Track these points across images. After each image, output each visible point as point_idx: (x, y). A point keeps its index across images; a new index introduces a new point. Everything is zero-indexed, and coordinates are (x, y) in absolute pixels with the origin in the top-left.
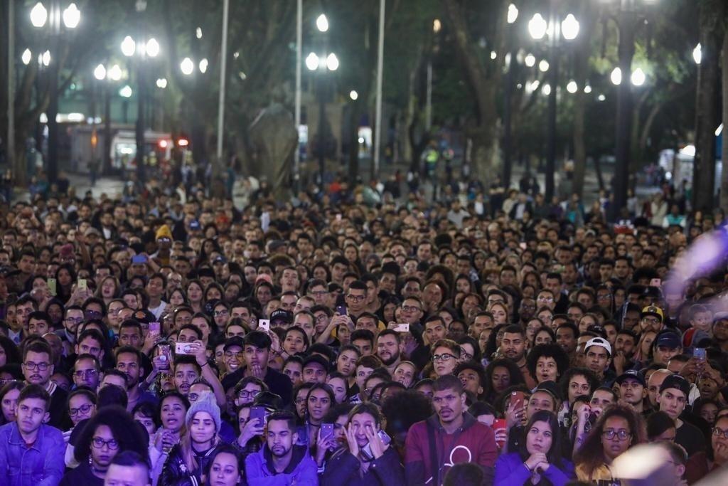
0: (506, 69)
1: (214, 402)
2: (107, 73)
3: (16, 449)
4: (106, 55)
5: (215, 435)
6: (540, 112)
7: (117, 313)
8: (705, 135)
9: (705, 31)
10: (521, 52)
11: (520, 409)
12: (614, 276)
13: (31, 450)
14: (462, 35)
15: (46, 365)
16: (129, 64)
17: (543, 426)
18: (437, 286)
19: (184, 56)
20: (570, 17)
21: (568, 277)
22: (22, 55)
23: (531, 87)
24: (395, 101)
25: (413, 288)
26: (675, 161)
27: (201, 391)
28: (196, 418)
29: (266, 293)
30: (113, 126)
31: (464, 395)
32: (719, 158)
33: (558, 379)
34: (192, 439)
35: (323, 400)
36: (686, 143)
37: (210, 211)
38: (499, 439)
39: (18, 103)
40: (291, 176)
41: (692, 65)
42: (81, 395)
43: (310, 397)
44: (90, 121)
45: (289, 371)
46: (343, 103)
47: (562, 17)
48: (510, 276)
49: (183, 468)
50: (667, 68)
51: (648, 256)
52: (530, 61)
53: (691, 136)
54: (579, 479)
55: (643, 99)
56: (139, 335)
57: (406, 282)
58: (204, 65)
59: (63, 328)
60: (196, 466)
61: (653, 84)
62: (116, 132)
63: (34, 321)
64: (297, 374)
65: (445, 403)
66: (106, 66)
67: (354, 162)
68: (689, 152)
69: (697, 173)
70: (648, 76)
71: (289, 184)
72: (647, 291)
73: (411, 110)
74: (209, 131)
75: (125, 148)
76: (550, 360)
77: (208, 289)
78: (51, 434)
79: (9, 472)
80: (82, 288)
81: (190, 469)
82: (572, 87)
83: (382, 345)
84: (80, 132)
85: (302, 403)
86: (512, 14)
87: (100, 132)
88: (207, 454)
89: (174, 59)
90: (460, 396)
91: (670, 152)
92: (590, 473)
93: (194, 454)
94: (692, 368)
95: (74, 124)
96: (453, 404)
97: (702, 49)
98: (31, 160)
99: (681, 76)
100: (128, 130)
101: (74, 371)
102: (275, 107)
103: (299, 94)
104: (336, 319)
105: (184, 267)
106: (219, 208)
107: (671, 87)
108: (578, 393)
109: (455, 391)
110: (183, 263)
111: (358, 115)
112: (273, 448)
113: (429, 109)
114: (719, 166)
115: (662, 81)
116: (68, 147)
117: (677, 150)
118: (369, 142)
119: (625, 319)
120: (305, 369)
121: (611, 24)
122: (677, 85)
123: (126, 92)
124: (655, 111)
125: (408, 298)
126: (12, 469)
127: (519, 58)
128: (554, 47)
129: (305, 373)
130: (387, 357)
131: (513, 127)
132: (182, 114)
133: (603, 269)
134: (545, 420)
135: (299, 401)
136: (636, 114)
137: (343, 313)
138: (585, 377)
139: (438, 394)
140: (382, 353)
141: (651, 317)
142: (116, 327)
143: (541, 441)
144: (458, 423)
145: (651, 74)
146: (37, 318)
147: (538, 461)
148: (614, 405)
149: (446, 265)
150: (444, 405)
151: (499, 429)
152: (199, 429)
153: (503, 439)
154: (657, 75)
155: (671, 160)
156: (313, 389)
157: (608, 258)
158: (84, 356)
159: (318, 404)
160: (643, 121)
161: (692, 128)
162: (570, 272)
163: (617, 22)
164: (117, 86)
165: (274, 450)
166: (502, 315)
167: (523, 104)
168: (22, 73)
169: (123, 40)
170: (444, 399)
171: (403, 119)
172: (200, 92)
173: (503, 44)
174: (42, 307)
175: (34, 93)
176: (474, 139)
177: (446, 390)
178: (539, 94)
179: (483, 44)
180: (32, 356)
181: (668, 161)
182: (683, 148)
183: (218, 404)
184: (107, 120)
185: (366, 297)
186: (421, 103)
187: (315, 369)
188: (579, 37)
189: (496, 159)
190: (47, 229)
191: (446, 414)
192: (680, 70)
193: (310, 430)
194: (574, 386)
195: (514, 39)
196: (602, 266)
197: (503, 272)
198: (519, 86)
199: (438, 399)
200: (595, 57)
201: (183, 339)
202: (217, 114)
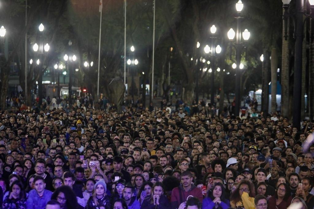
0: (196, 64)
1: (104, 182)
2: (59, 67)
3: (36, 198)
4: (58, 61)
5: (104, 193)
6: (208, 79)
7: (67, 151)
8: (265, 86)
9: (265, 50)
10: (201, 58)
11: (212, 184)
12: (237, 135)
13: (42, 198)
14: (181, 52)
15: (43, 168)
16: (66, 63)
17: (218, 187)
18: (178, 140)
19: (85, 61)
20: (218, 46)
21: (222, 136)
22: (29, 61)
23: (205, 70)
24: (158, 75)
25: (169, 141)
26: (254, 95)
27: (100, 179)
28: (98, 186)
29: (118, 143)
30: (60, 85)
31: (192, 178)
32: (270, 94)
33: (222, 171)
34: (96, 194)
35: (140, 180)
36: (258, 88)
37: (95, 114)
38: (204, 193)
39: (28, 78)
40: (123, 102)
41: (260, 61)
42: (59, 179)
43: (136, 180)
44: (53, 83)
45: (129, 170)
46: (140, 76)
47: (216, 46)
48: (202, 136)
49: (94, 204)
50: (251, 63)
51: (249, 128)
52: (204, 61)
53: (259, 86)
54: (232, 207)
55: (243, 74)
56: (75, 158)
57: (166, 139)
58: (92, 64)
59: (49, 156)
60: (98, 204)
61: (247, 68)
62: (61, 87)
63: (40, 154)
64: (131, 171)
65: (185, 180)
66: (58, 65)
67: (144, 96)
68: (259, 91)
69: (263, 99)
70: (245, 66)
71: (123, 104)
72: (250, 140)
73: (163, 78)
74: (95, 86)
75: (65, 93)
76: (220, 165)
77: (97, 142)
78: (48, 193)
79: (34, 206)
80: (54, 142)
81: (96, 205)
82: (219, 70)
83: (162, 161)
84: (49, 87)
85: (133, 181)
86: (198, 45)
87: (56, 87)
88: (102, 200)
89: (82, 62)
90: (191, 178)
91: (252, 92)
92: (235, 204)
93: (97, 200)
94: (269, 166)
95: (47, 84)
96: (188, 181)
97: (264, 56)
98: (33, 97)
99: (256, 66)
100: (65, 86)
101: (54, 171)
102: (117, 78)
103: (125, 73)
104: (143, 153)
105: (89, 134)
106: (99, 113)
107: (253, 69)
108: (229, 177)
109: (189, 176)
110: (88, 132)
111: (145, 80)
112: (125, 197)
113: (169, 77)
114: (270, 96)
115: (249, 67)
116: (45, 92)
117: (255, 91)
118: (149, 89)
119: (244, 150)
120: (134, 169)
121: (233, 48)
122: (255, 69)
123: (65, 73)
124: (248, 77)
125: (168, 144)
126: (35, 205)
127: (201, 60)
128: (213, 56)
129: (134, 170)
130: (163, 165)
131: (199, 84)
132: (84, 80)
133: (233, 133)
134: (219, 185)
135: (132, 181)
136: (241, 78)
137: (146, 150)
138: (231, 171)
139: (183, 177)
140: (162, 163)
141: (252, 150)
142: (68, 155)
143: (218, 192)
144: (190, 187)
145: (246, 65)
146: (41, 153)
147: (217, 200)
148: (243, 180)
149: (180, 132)
150: (185, 181)
151: (203, 189)
152: (99, 190)
153: (206, 193)
154: (248, 65)
155: (253, 94)
156: (137, 176)
157: (235, 129)
158: (58, 166)
159: (139, 181)
160: (243, 81)
161: (261, 83)
162: (223, 134)
163: (235, 47)
164: (62, 71)
165: (125, 198)
166: (201, 149)
167: (202, 76)
168: (29, 67)
169: (64, 55)
170: (185, 179)
171: (160, 81)
172: (91, 73)
173: (195, 55)
174: (42, 148)
175: (34, 74)
176: (185, 88)
177: (186, 176)
178: (207, 72)
179: (188, 55)
180: (38, 164)
181: (252, 94)
182: (257, 90)
183: (106, 183)
184: (58, 83)
185: (153, 144)
186: (167, 76)
187: (138, 169)
188: (222, 52)
189: (193, 95)
190: (41, 121)
191: (185, 184)
192: (256, 64)
193: (137, 190)
194: (227, 175)
195: (199, 54)
196: (233, 132)
197: (200, 135)
198: (201, 70)
199: (183, 179)
200: (227, 59)
201: (92, 160)
202: (97, 81)
